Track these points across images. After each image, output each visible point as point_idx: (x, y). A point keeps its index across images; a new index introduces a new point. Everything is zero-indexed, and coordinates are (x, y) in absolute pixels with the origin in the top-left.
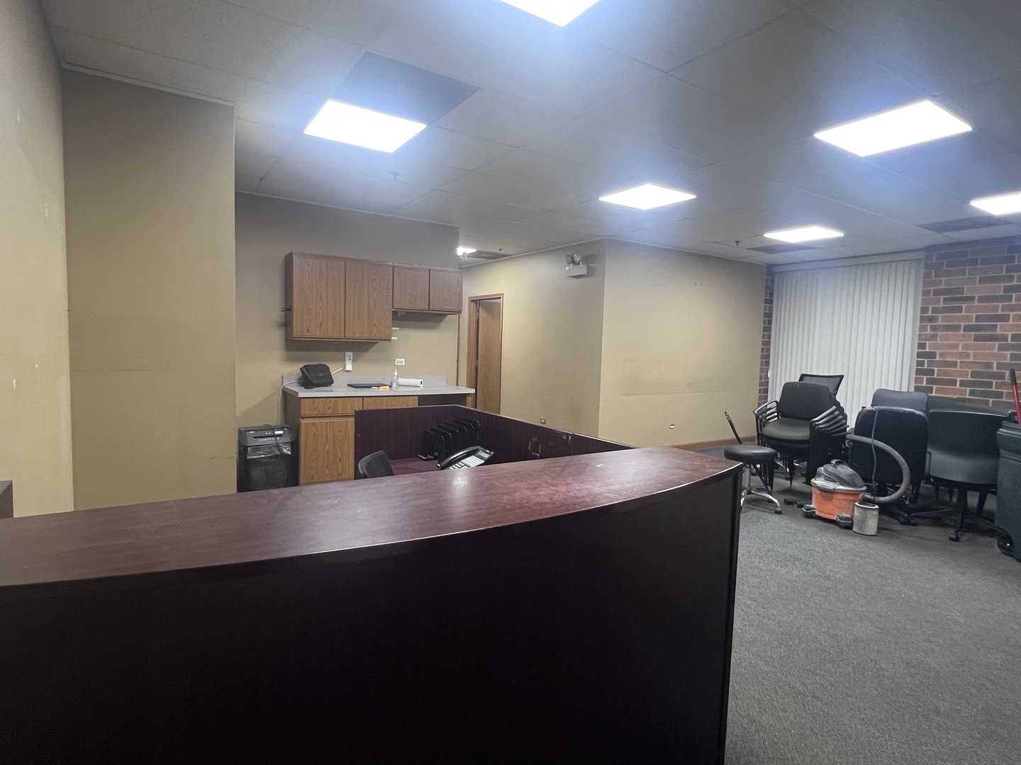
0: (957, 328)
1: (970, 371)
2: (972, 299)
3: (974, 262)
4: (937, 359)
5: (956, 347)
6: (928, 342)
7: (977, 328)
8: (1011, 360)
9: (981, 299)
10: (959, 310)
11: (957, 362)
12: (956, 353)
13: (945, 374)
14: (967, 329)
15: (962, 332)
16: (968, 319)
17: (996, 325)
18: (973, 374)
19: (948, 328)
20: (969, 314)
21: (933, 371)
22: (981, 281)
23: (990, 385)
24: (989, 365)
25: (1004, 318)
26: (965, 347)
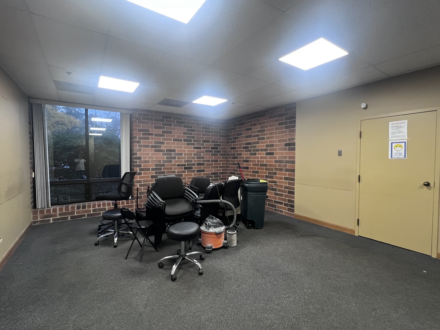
0: (148, 146)
1: (154, 164)
2: (152, 134)
3: (151, 119)
4: (142, 160)
5: (148, 154)
6: (138, 152)
7: (155, 147)
8: (166, 159)
9: (156, 135)
10: (148, 139)
11: (149, 161)
12: (149, 157)
13: (146, 166)
14: (152, 147)
15: (150, 148)
16: (151, 142)
17: (161, 146)
18: (156, 165)
19: (145, 146)
20: (152, 141)
21: (141, 165)
22: (155, 127)
23: (161, 169)
24: (160, 161)
25: (163, 143)
26: (152, 154)
